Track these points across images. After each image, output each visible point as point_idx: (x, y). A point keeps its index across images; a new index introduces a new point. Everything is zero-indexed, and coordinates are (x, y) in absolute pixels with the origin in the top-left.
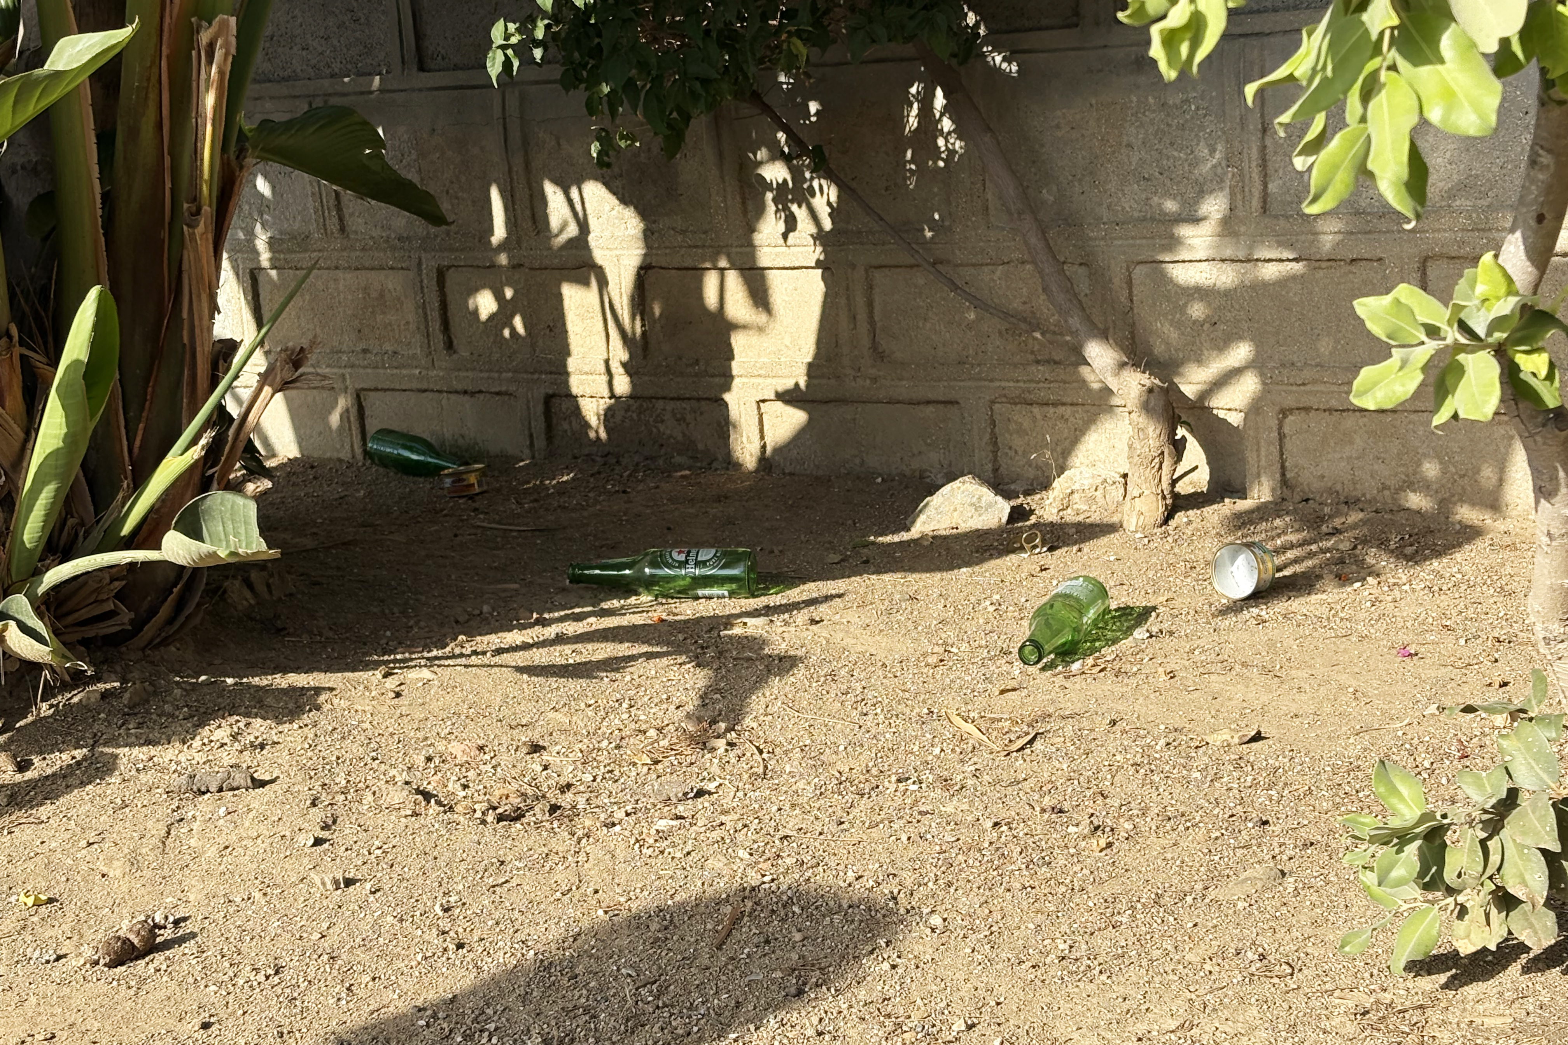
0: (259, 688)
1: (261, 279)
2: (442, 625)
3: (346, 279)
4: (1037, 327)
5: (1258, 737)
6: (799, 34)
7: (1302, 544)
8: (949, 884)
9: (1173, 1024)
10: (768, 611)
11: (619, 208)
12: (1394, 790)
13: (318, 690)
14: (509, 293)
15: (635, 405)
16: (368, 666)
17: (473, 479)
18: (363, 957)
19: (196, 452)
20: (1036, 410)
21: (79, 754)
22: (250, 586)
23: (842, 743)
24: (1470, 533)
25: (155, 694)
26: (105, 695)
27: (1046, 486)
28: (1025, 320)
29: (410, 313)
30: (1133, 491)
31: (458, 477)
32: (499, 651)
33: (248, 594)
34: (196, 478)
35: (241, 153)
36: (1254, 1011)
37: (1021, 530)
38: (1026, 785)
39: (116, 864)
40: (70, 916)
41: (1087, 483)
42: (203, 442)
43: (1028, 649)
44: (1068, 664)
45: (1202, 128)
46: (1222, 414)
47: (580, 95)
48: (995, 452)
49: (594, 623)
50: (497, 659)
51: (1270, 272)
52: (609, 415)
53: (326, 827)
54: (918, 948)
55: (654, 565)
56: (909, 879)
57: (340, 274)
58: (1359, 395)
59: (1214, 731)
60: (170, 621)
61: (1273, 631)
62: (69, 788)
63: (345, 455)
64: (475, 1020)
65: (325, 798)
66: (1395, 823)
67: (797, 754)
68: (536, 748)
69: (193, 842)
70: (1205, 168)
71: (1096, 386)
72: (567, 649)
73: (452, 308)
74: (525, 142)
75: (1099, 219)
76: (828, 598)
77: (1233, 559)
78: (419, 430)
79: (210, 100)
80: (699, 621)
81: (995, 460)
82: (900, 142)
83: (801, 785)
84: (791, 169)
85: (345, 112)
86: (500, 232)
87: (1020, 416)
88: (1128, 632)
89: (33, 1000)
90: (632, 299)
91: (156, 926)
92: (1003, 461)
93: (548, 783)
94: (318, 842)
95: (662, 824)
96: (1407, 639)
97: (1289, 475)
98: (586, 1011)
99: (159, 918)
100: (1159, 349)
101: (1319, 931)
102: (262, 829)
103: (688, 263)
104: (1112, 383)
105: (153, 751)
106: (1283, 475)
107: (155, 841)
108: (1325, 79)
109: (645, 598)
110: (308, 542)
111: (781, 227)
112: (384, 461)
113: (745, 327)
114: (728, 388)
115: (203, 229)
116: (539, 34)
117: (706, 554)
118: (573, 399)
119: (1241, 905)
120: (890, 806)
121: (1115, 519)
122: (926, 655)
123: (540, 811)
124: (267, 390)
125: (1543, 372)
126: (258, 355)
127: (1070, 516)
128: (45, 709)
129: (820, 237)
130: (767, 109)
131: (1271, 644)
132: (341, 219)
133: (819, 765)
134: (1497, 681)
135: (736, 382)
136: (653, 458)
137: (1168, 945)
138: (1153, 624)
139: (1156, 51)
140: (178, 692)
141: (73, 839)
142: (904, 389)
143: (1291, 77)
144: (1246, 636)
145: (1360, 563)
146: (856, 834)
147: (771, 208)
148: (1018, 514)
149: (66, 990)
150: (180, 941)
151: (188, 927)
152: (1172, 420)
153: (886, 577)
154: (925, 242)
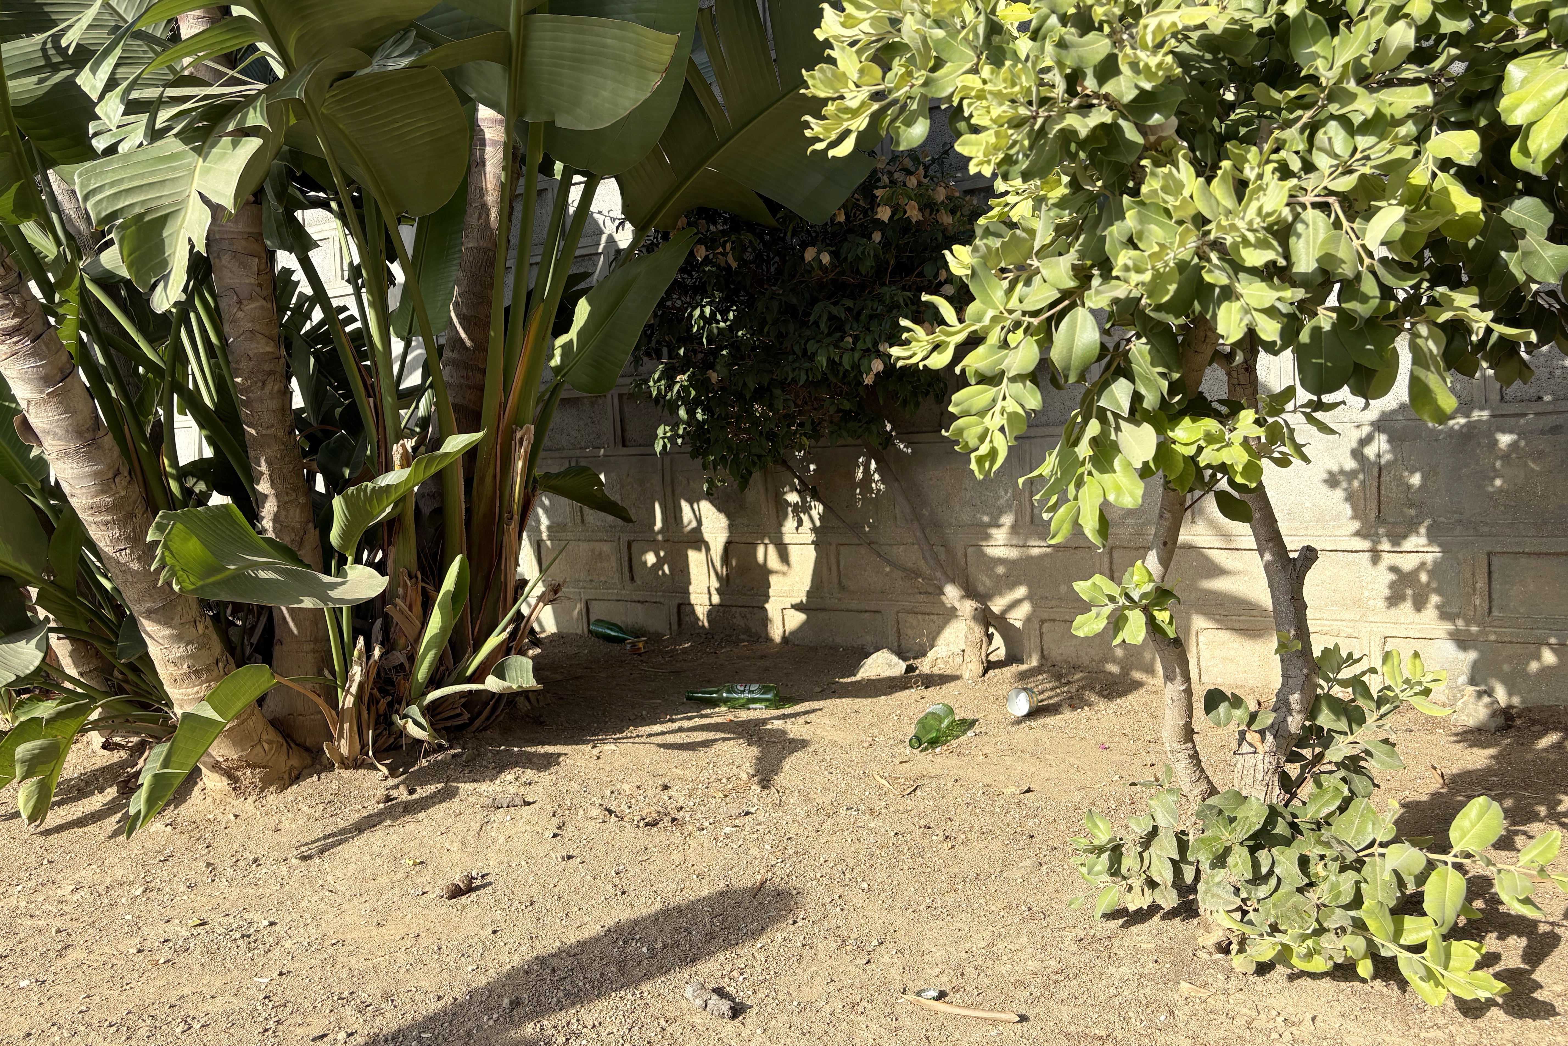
0: (530, 753)
1: (542, 545)
2: (622, 721)
3: (584, 546)
4: (920, 576)
5: (1029, 791)
6: (805, 435)
7: (1052, 689)
8: (872, 866)
9: (983, 944)
10: (784, 717)
11: (717, 513)
12: (1096, 826)
13: (559, 755)
14: (662, 554)
15: (721, 609)
16: (584, 742)
17: (641, 645)
18: (575, 897)
19: (505, 635)
20: (919, 617)
21: (439, 786)
22: (529, 701)
23: (820, 788)
24: (1137, 685)
25: (479, 755)
26: (454, 756)
27: (924, 655)
28: (914, 572)
29: (613, 563)
30: (967, 659)
31: (634, 645)
32: (650, 735)
33: (527, 704)
34: (504, 647)
35: (534, 489)
36: (1025, 938)
37: (911, 678)
38: (912, 813)
39: (455, 844)
40: (430, 872)
41: (944, 655)
42: (508, 630)
43: (914, 740)
44: (934, 748)
45: (1001, 481)
46: (1011, 621)
47: (699, 461)
48: (899, 637)
49: (698, 722)
50: (648, 740)
51: (1035, 552)
52: (709, 614)
53: (559, 828)
54: (855, 900)
55: (729, 692)
56: (851, 862)
57: (580, 543)
58: (1076, 629)
59: (1007, 786)
60: (488, 718)
61: (1037, 733)
62: (434, 804)
63: (579, 632)
64: (630, 933)
65: (560, 812)
66: (1096, 843)
67: (797, 794)
68: (666, 788)
69: (493, 834)
70: (1002, 502)
71: (949, 606)
72: (684, 735)
73: (634, 561)
74: (673, 482)
75: (950, 524)
76: (814, 711)
77: (1017, 696)
78: (617, 620)
79: (520, 465)
80: (750, 721)
81: (899, 640)
82: (854, 485)
83: (798, 810)
84: (801, 497)
85: (585, 469)
86: (659, 525)
87: (911, 619)
88: (964, 732)
89: (410, 916)
90: (722, 558)
91: (473, 878)
92: (903, 642)
93: (671, 807)
94: (555, 835)
95: (728, 830)
96: (1104, 740)
97: (1045, 653)
98: (686, 930)
99: (474, 874)
100: (981, 589)
101: (1059, 895)
102: (528, 827)
103: (750, 540)
104: (957, 605)
105: (476, 785)
106: (1042, 652)
107: (474, 833)
108: (1057, 479)
109: (723, 709)
110: (558, 677)
111: (795, 524)
112: (598, 635)
113: (776, 572)
114: (767, 601)
115: (514, 526)
116: (681, 432)
117: (754, 687)
118: (691, 606)
119: (1019, 881)
120: (843, 822)
121: (958, 673)
122: (862, 742)
123: (666, 821)
124: (541, 604)
125: (1167, 620)
126: (540, 583)
127: (936, 671)
128: (424, 763)
129: (815, 529)
130: (789, 468)
131: (1036, 740)
132: (582, 517)
133: (807, 799)
134: (1149, 763)
135: (772, 599)
136: (730, 636)
137: (982, 901)
138: (977, 728)
139: (973, 466)
140: (490, 755)
141: (434, 831)
142: (854, 605)
143: (1041, 475)
144: (1024, 736)
145: (1081, 698)
146: (825, 837)
147: (791, 515)
148: (910, 669)
149: (426, 911)
150: (484, 886)
151: (488, 879)
152: (987, 625)
153: (844, 700)
154: (865, 533)
